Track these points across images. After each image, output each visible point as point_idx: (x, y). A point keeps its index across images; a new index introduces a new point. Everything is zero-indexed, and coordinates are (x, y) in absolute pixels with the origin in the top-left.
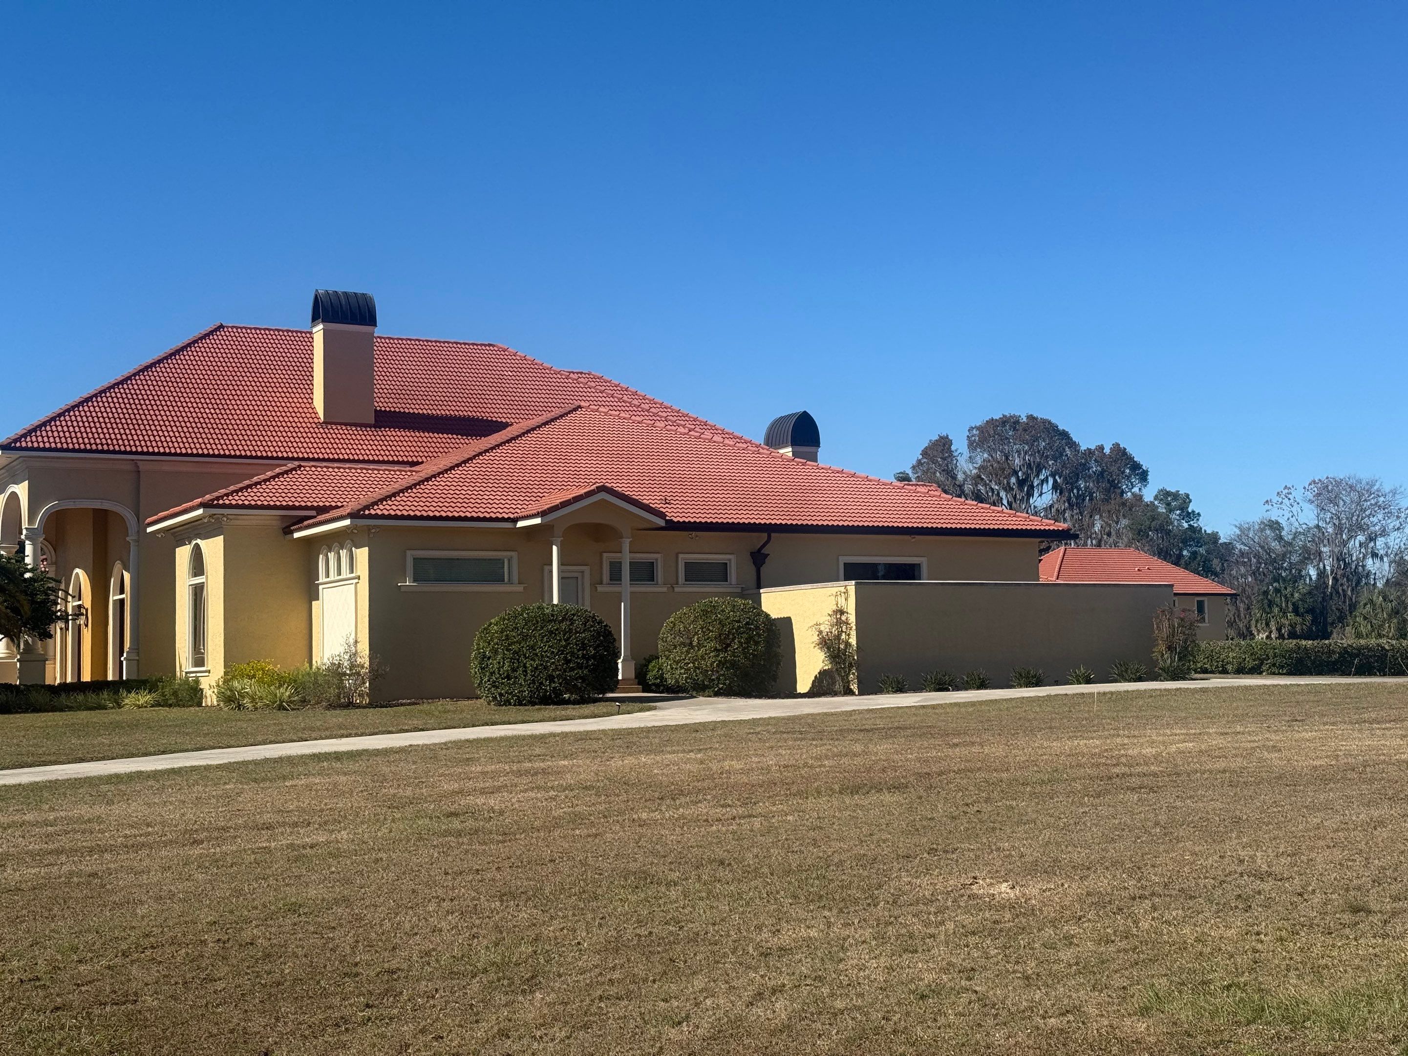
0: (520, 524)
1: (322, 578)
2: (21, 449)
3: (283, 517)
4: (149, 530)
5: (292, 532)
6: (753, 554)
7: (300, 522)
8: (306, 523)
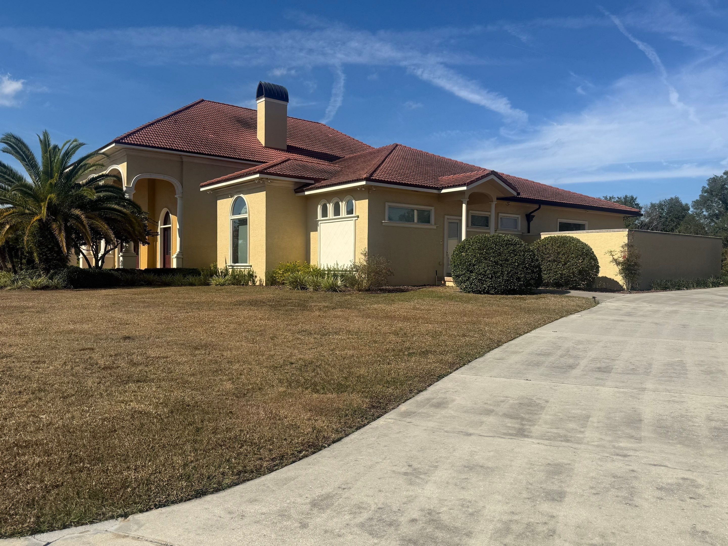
0: (444, 191)
1: (319, 217)
2: (125, 143)
3: (296, 183)
4: (202, 189)
5: (304, 191)
6: (526, 215)
7: (306, 186)
8: (310, 186)
